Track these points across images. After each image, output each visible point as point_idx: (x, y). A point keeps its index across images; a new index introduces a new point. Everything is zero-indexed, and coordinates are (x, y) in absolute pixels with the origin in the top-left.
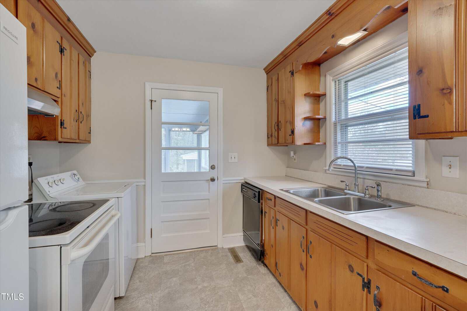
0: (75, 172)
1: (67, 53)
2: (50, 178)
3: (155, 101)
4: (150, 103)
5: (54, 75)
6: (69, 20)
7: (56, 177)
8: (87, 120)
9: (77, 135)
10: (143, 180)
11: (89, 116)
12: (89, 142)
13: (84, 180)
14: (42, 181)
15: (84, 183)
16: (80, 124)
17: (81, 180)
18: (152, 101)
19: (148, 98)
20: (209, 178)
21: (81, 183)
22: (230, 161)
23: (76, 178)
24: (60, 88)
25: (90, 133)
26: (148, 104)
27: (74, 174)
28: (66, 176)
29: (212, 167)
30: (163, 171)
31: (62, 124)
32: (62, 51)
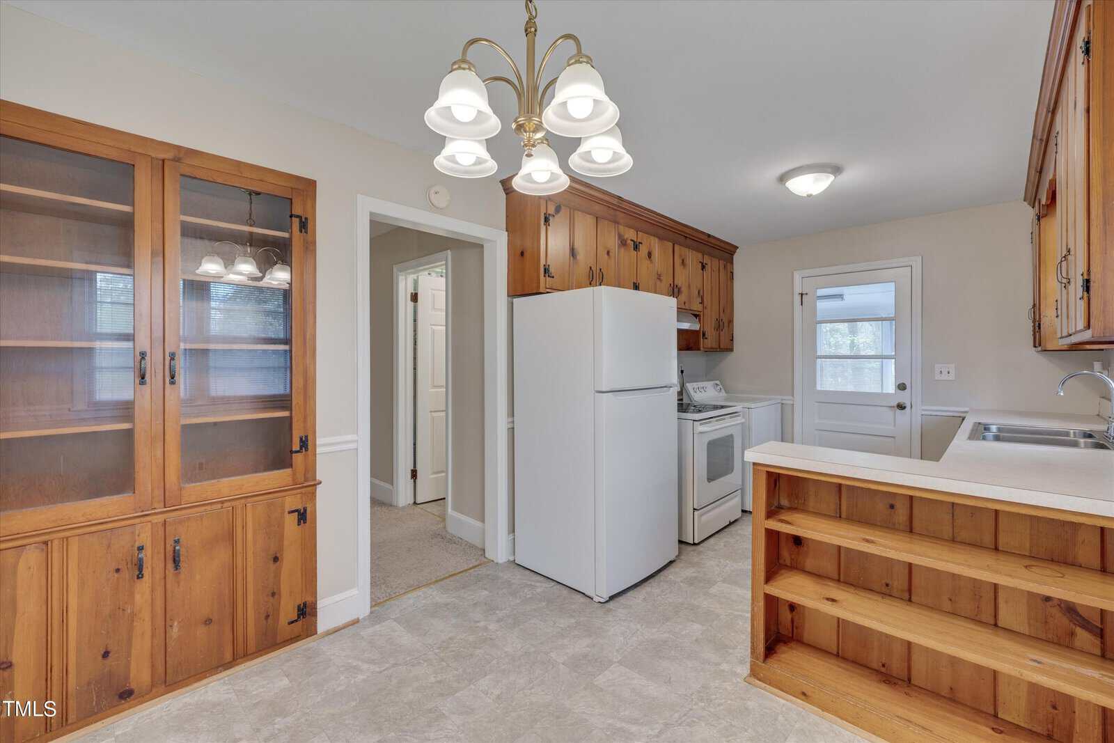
0: (718, 382)
1: (708, 267)
2: (695, 385)
3: (807, 294)
4: (799, 297)
5: (697, 293)
6: (709, 236)
7: (701, 384)
8: (729, 326)
9: (718, 344)
10: (791, 398)
11: (731, 321)
12: (731, 350)
13: (726, 392)
14: (689, 386)
15: (726, 395)
16: (721, 333)
17: (723, 390)
18: (802, 294)
19: (798, 290)
20: (895, 404)
21: (723, 394)
22: (938, 377)
23: (718, 388)
24: (702, 303)
25: (732, 340)
26: (797, 298)
27: (717, 384)
28: (709, 385)
29: (902, 387)
30: (819, 388)
31: (704, 335)
32: (703, 267)
